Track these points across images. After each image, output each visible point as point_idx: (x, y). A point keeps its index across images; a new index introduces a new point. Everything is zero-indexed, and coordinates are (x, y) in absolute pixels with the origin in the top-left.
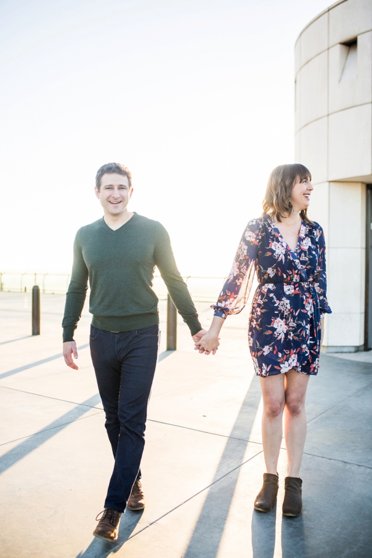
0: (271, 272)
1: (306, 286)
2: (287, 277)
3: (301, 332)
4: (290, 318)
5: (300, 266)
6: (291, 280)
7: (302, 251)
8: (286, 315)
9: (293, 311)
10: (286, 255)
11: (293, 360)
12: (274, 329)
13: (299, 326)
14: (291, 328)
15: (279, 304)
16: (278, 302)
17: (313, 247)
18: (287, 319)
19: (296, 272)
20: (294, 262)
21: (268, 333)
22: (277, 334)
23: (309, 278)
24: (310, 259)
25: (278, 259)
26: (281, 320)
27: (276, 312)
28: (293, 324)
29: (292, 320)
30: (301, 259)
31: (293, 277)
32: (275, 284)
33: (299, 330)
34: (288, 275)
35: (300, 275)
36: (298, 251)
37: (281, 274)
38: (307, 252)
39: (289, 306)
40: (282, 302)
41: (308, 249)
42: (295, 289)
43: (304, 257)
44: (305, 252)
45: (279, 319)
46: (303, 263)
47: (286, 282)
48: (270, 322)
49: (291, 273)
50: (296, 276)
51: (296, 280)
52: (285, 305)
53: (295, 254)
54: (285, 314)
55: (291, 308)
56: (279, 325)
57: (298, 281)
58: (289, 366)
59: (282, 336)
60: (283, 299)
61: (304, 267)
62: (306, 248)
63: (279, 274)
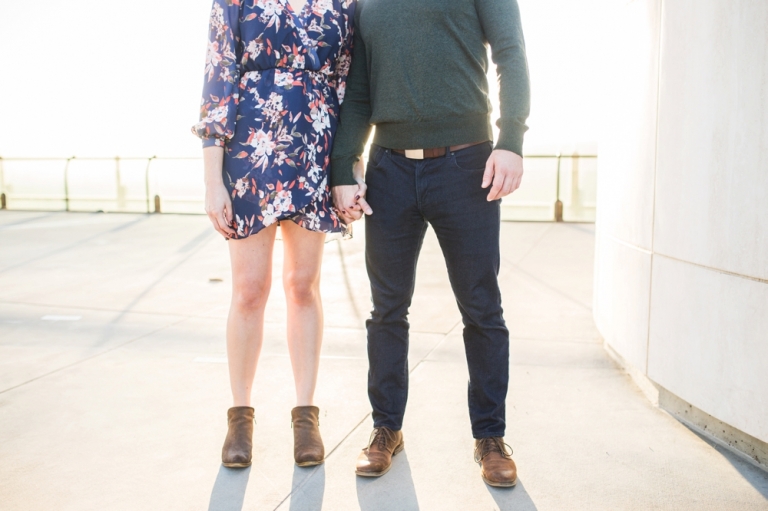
0: (253, 49)
1: (317, 79)
2: (282, 57)
3: (300, 152)
4: (280, 127)
5: (306, 41)
6: (290, 63)
7: (314, 16)
8: (274, 124)
9: (288, 114)
10: (283, 17)
11: (282, 201)
12: (251, 150)
13: (298, 142)
14: (281, 145)
15: (263, 106)
16: (261, 101)
17: (335, 13)
18: (275, 130)
19: (299, 49)
20: (298, 33)
21: (243, 155)
22: (255, 158)
23: (323, 65)
24: (325, 31)
25: (267, 23)
26: (263, 133)
27: (257, 120)
28: (285, 136)
29: (285, 130)
30: (310, 28)
31: (294, 57)
32: (260, 71)
33: (297, 150)
34: (284, 53)
35: (306, 55)
36: (306, 16)
37: (272, 51)
38: (323, 20)
39: (280, 107)
40: (268, 102)
41: (325, 15)
42: (295, 79)
43: (315, 26)
44: (318, 19)
45: (261, 131)
46: (312, 35)
47: (279, 68)
48: (246, 137)
49: (289, 50)
50: (298, 57)
51: (299, 65)
52: (273, 106)
53: (301, 20)
54: (273, 121)
55: (284, 109)
56: (261, 142)
57: (302, 67)
58: (275, 211)
59: (265, 161)
60: (271, 97)
61: (314, 42)
62: (321, 12)
63: (269, 52)
